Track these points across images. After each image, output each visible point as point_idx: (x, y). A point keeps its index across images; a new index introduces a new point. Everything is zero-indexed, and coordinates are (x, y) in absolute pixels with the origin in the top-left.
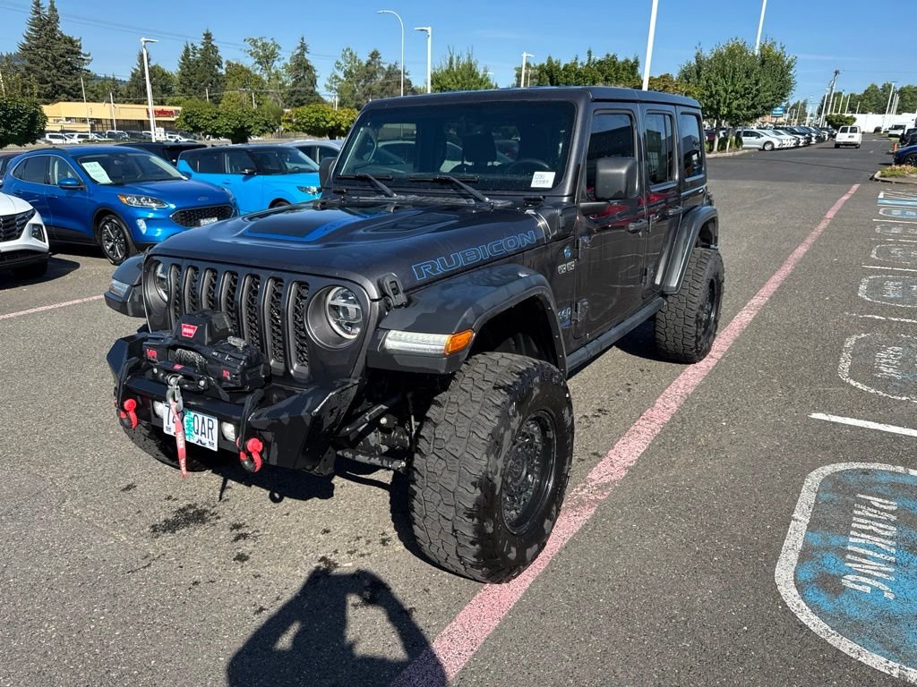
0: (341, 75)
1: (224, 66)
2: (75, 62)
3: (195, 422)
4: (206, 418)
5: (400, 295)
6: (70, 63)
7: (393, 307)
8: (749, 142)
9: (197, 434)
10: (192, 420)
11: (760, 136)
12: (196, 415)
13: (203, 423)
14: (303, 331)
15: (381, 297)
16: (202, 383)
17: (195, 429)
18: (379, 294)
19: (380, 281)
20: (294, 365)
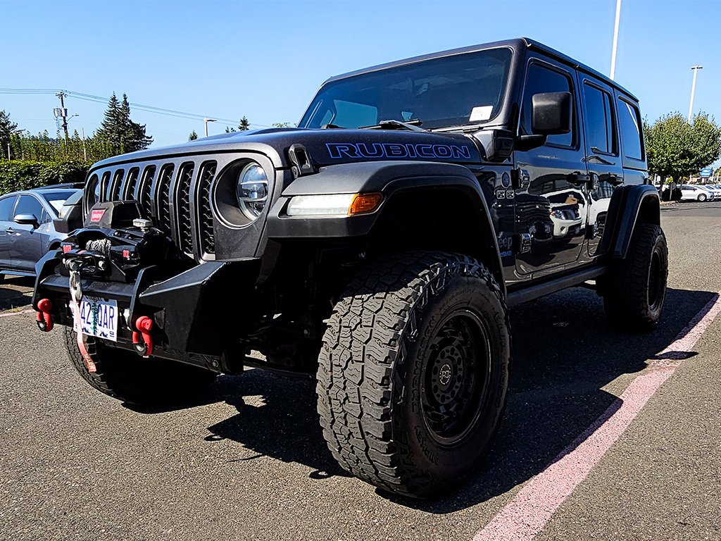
2: (140, 143)
3: (100, 313)
4: (108, 307)
5: (308, 165)
6: (137, 143)
7: (299, 176)
8: (686, 194)
9: (100, 325)
10: (96, 313)
11: (694, 190)
12: (100, 305)
13: (106, 312)
14: (210, 213)
15: (286, 166)
16: (101, 263)
17: (100, 320)
18: (285, 162)
19: (286, 150)
20: (203, 254)
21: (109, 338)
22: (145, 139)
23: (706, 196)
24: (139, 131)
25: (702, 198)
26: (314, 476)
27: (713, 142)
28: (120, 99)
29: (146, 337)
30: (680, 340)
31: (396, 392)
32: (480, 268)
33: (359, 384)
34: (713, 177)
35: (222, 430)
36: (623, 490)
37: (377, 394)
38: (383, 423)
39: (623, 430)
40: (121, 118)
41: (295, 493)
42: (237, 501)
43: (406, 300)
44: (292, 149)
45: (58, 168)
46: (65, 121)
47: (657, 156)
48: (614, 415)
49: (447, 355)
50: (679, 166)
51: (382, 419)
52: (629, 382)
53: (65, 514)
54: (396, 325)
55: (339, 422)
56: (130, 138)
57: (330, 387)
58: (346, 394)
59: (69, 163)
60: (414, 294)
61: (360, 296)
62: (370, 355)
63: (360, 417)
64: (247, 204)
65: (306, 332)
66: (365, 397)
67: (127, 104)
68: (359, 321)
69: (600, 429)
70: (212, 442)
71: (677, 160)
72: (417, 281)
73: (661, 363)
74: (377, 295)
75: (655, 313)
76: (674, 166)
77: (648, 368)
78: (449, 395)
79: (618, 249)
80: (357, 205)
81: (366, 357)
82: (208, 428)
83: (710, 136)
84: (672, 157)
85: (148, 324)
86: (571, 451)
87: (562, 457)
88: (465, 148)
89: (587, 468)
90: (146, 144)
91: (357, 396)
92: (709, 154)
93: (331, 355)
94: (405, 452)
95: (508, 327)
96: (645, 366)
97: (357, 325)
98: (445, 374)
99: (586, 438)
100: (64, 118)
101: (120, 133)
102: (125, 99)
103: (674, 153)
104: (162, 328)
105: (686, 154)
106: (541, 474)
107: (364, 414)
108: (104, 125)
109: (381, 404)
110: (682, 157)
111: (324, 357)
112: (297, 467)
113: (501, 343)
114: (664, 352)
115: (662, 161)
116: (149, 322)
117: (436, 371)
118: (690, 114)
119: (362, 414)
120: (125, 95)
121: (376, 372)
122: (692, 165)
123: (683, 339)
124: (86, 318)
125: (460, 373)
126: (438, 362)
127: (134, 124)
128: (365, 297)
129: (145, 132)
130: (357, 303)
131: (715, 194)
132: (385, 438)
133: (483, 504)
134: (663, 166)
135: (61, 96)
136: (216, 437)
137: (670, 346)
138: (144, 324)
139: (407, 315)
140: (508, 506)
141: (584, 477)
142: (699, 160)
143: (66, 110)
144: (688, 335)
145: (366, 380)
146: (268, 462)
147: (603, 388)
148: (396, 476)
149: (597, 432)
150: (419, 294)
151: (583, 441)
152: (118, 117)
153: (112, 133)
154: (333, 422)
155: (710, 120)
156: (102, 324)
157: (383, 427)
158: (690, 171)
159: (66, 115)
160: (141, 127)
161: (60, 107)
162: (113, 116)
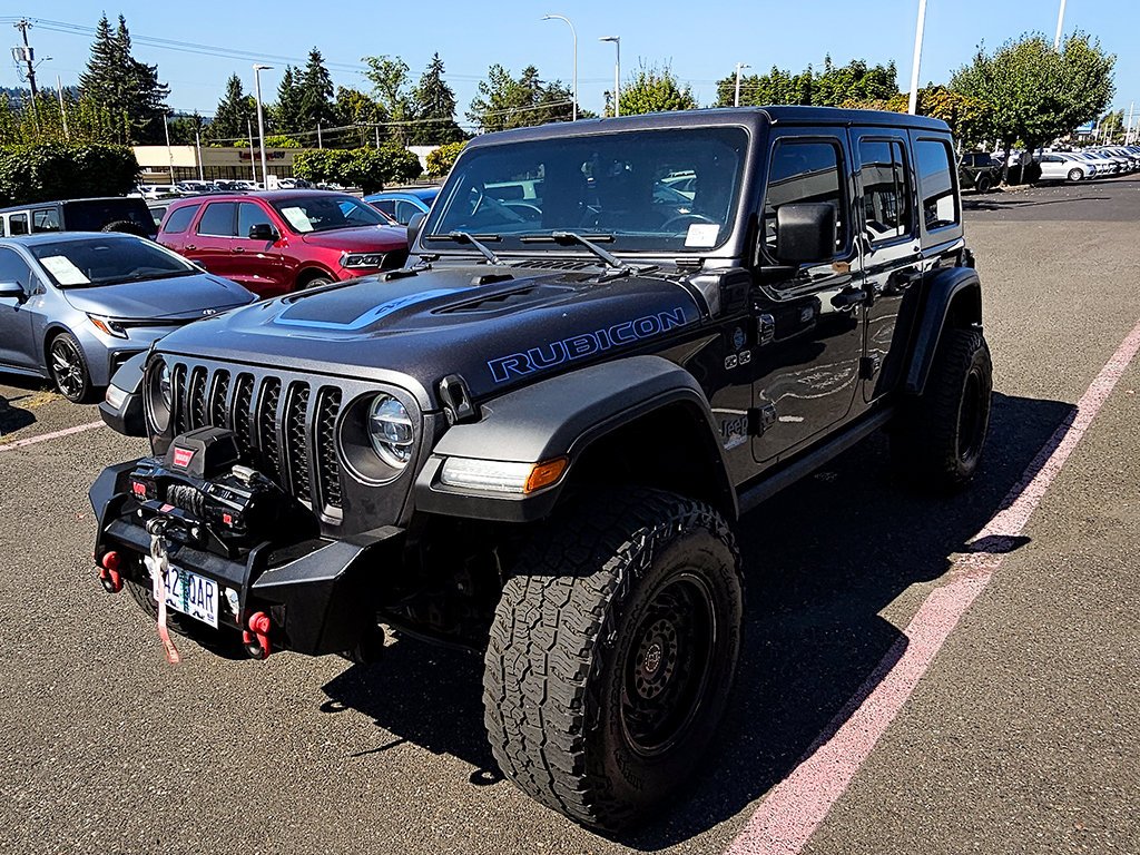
0: (487, 99)
1: (336, 93)
2: (149, 96)
3: (192, 587)
4: (204, 582)
5: (465, 404)
6: (144, 96)
7: (456, 423)
8: (1049, 170)
9: (193, 602)
10: (187, 583)
11: (1063, 162)
12: (191, 576)
13: (200, 587)
14: (334, 457)
15: (437, 408)
16: (195, 531)
17: (192, 595)
18: (435, 403)
19: (436, 385)
20: (325, 506)
21: (206, 620)
22: (158, 88)
23: (1081, 172)
24: (146, 75)
25: (1076, 176)
26: (476, 779)
27: (1096, 83)
28: (115, 25)
29: (262, 640)
30: (1006, 511)
31: (589, 716)
32: (700, 515)
33: (542, 703)
34: (1097, 130)
35: (342, 692)
36: (895, 814)
37: (564, 720)
38: (574, 755)
39: (904, 700)
40: (118, 55)
41: (453, 810)
42: (378, 824)
43: (601, 591)
44: (445, 384)
45: (28, 155)
46: (30, 68)
47: (1001, 109)
48: (894, 670)
49: (655, 633)
50: (1037, 126)
51: (573, 750)
52: (922, 599)
53: (158, 842)
54: (588, 629)
55: (514, 745)
56: (134, 89)
57: (502, 700)
58: (524, 713)
59: (46, 147)
60: (612, 583)
61: (538, 578)
62: (554, 668)
63: (543, 744)
64: (385, 445)
65: (460, 586)
66: (549, 722)
67: (126, 31)
68: (538, 617)
69: (872, 697)
70: (332, 715)
71: (1034, 115)
72: (615, 561)
73: (972, 560)
74: (562, 580)
75: (969, 464)
76: (1028, 126)
77: (951, 572)
78: (658, 684)
79: (912, 379)
80: (536, 479)
81: (550, 670)
82: (322, 688)
83: (1091, 72)
84: (1026, 111)
85: (265, 624)
86: (829, 739)
87: (815, 751)
88: (679, 312)
89: (848, 771)
90: (159, 98)
91: (538, 718)
92: (1088, 103)
93: (502, 658)
94: (602, 786)
95: (740, 576)
96: (947, 566)
97: (536, 623)
98: (653, 658)
99: (850, 715)
100: (30, 63)
101: (116, 80)
102: (123, 22)
103: (1028, 103)
104: (281, 626)
105: (1051, 105)
106: (784, 781)
107: (548, 741)
108: (90, 67)
109: (571, 732)
110: (1043, 110)
111: (493, 658)
112: (452, 762)
113: (730, 602)
114: (979, 536)
115: (1009, 118)
116: (265, 621)
117: (641, 659)
118: (1058, 35)
119: (545, 741)
120: (122, 17)
121: (564, 693)
122: (1060, 123)
123: (1011, 508)
124: (172, 586)
125: (674, 651)
126: (644, 647)
127: (138, 65)
128: (546, 580)
129: (156, 76)
130: (535, 586)
131: (1099, 168)
132: (576, 772)
133: (705, 835)
134: (1010, 126)
135: (23, 26)
136: (335, 705)
137: (989, 526)
138: (260, 624)
139: (603, 612)
140: (738, 840)
141: (843, 789)
142: (1070, 115)
143: (31, 50)
144: (1018, 502)
145: (549, 700)
146: (412, 752)
147: (882, 614)
148: (591, 814)
149: (867, 702)
150: (618, 581)
151: (846, 720)
152: (111, 53)
153: (103, 79)
154: (507, 743)
155: (1091, 45)
156: (196, 601)
157: (572, 761)
158: (1056, 133)
159: (32, 58)
160: (150, 69)
161: (22, 45)
162: (104, 52)
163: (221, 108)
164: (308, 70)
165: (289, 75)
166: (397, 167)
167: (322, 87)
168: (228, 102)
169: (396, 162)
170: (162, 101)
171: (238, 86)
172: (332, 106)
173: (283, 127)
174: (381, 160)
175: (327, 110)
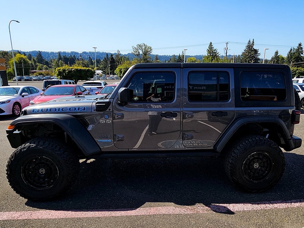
2: (255, 56)
22: (258, 54)
24: (256, 51)
40: (251, 47)
46: (227, 51)
56: (252, 54)
67: (253, 42)
90: (257, 56)
101: (249, 53)
102: (253, 40)
108: (244, 50)
127: (255, 49)
129: (258, 52)
153: (247, 53)
159: (227, 49)
161: (226, 47)
162: (248, 47)
163: (272, 58)
164: (297, 48)
165: (291, 49)
166: (297, 73)
167: (300, 52)
168: (274, 57)
169: (297, 71)
170: (258, 57)
171: (277, 53)
172: (302, 57)
173: (287, 62)
174: (293, 71)
175: (300, 58)
